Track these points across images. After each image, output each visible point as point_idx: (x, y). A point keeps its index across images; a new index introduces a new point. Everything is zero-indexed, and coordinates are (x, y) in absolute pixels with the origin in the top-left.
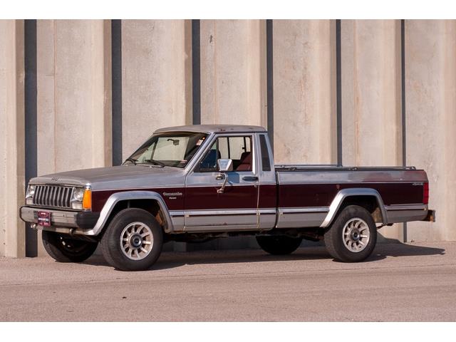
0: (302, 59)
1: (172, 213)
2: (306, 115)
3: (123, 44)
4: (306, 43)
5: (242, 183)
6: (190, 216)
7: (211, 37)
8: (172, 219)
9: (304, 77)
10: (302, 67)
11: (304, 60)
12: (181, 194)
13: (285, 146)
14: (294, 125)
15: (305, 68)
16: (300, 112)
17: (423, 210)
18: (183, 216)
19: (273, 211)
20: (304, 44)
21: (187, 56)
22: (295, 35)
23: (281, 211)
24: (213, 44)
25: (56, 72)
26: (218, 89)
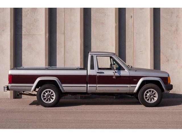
0: (176, 22)
2: (177, 45)
3: (92, 21)
4: (178, 16)
7: (132, 16)
9: (177, 30)
10: (176, 26)
11: (176, 23)
13: (167, 58)
14: (171, 49)
15: (177, 26)
16: (174, 44)
20: (176, 16)
21: (116, 24)
22: (172, 13)
24: (133, 19)
25: (65, 33)
26: (134, 36)
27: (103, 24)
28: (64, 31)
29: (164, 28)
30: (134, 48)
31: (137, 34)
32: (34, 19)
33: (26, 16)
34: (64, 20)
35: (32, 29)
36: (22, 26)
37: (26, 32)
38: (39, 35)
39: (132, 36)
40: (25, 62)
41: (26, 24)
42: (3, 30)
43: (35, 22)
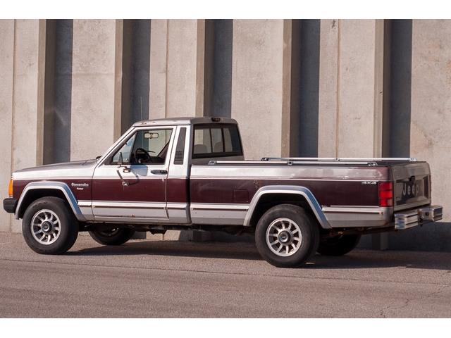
1: (80, 203)
5: (150, 176)
6: (96, 207)
7: (334, 22)
8: (81, 208)
12: (87, 185)
17: (378, 213)
18: (91, 206)
19: (184, 205)
21: (285, 45)
23: (193, 206)
24: (337, 29)
25: (169, 69)
26: (341, 76)
27: (259, 43)
28: (167, 66)
29: (421, 54)
30: (338, 110)
31: (347, 69)
32: (99, 37)
33: (82, 27)
34: (168, 35)
35: (93, 59)
36: (71, 53)
37: (80, 69)
38: (107, 75)
39: (333, 77)
40: (75, 143)
41: (80, 49)
42: (30, 65)
43: (101, 43)
